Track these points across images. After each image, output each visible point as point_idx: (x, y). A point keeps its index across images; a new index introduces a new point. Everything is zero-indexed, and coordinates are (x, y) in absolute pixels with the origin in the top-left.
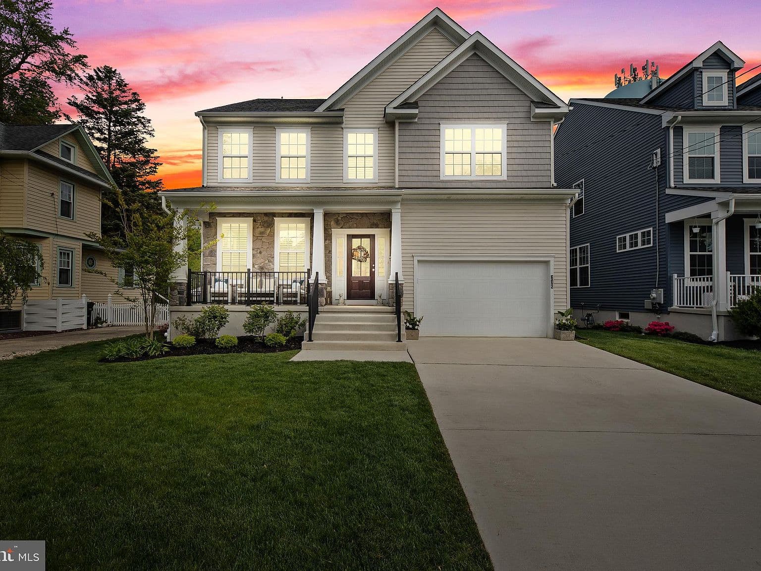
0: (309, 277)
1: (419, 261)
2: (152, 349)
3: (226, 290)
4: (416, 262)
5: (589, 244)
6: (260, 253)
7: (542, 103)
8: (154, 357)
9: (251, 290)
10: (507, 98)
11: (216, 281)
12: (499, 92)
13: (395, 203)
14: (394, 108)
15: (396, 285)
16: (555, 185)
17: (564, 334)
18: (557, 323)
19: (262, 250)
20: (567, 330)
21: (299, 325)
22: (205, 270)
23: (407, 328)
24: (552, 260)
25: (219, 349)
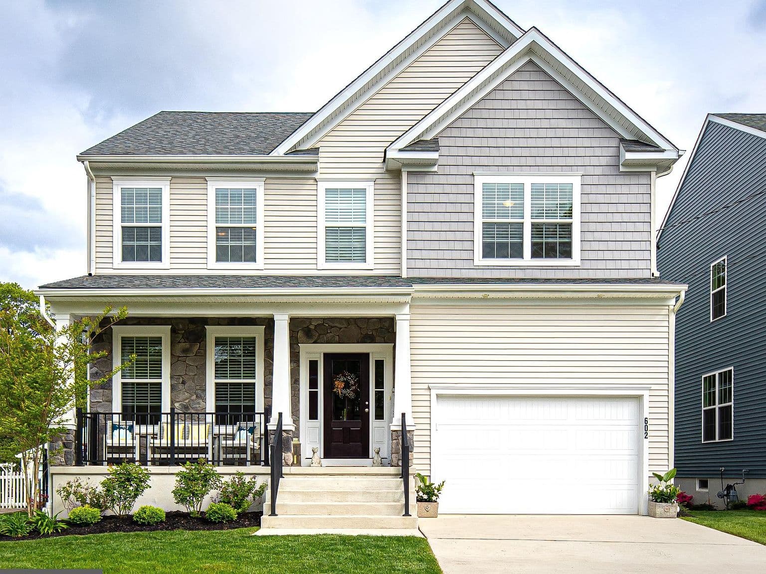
0: (267, 421)
1: (438, 396)
2: (45, 523)
3: (130, 443)
4: (434, 397)
5: (732, 368)
6: (183, 383)
7: (636, 142)
8: (47, 535)
9: (176, 441)
10: (582, 133)
11: (114, 427)
12: (568, 124)
13: (401, 304)
14: (400, 150)
15: (403, 433)
16: (657, 274)
17: (660, 508)
18: (652, 490)
19: (186, 378)
20: (666, 501)
21: (255, 494)
22: (94, 410)
23: (420, 500)
24: (646, 393)
25: (139, 525)
